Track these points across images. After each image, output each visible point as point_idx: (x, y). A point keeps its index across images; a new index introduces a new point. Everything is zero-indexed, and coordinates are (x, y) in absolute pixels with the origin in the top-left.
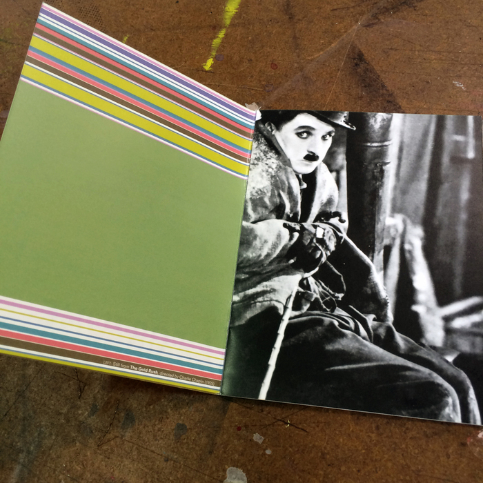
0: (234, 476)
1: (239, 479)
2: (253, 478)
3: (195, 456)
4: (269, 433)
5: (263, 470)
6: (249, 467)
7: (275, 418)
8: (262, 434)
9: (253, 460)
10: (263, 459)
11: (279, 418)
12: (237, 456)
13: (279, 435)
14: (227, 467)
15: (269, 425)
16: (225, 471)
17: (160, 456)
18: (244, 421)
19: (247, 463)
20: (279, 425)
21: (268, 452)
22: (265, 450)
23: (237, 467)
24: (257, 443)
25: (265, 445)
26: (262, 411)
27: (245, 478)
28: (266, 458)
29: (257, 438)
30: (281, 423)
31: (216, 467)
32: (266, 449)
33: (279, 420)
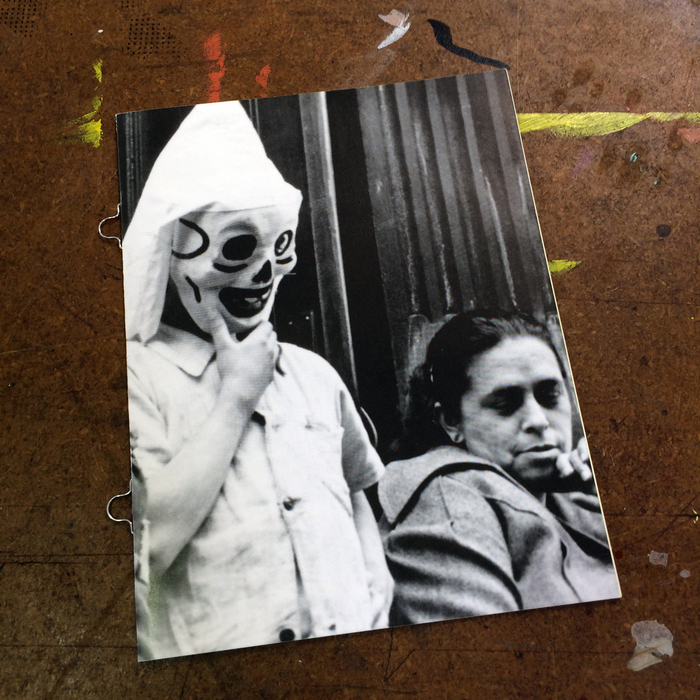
0: (647, 636)
1: (657, 637)
2: (680, 627)
3: (565, 628)
4: (671, 542)
5: (689, 606)
6: (665, 610)
7: (670, 516)
8: (660, 549)
9: (666, 596)
10: (681, 589)
11: (676, 512)
12: (636, 602)
13: (688, 539)
14: (628, 626)
15: (665, 530)
16: (628, 633)
17: (504, 655)
18: (621, 540)
19: (659, 606)
20: (682, 524)
21: (685, 574)
22: (677, 573)
23: (645, 618)
24: (660, 568)
25: (674, 565)
26: (644, 511)
27: (667, 631)
28: (685, 585)
29: (655, 558)
30: (683, 519)
31: (609, 632)
32: (679, 570)
33: (677, 516)
